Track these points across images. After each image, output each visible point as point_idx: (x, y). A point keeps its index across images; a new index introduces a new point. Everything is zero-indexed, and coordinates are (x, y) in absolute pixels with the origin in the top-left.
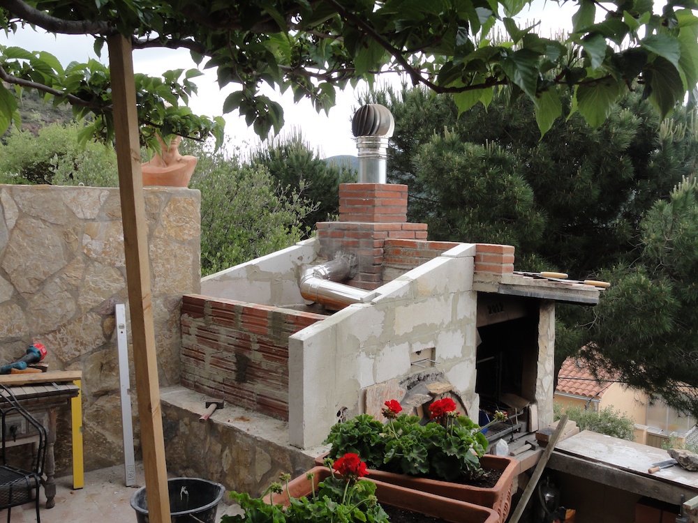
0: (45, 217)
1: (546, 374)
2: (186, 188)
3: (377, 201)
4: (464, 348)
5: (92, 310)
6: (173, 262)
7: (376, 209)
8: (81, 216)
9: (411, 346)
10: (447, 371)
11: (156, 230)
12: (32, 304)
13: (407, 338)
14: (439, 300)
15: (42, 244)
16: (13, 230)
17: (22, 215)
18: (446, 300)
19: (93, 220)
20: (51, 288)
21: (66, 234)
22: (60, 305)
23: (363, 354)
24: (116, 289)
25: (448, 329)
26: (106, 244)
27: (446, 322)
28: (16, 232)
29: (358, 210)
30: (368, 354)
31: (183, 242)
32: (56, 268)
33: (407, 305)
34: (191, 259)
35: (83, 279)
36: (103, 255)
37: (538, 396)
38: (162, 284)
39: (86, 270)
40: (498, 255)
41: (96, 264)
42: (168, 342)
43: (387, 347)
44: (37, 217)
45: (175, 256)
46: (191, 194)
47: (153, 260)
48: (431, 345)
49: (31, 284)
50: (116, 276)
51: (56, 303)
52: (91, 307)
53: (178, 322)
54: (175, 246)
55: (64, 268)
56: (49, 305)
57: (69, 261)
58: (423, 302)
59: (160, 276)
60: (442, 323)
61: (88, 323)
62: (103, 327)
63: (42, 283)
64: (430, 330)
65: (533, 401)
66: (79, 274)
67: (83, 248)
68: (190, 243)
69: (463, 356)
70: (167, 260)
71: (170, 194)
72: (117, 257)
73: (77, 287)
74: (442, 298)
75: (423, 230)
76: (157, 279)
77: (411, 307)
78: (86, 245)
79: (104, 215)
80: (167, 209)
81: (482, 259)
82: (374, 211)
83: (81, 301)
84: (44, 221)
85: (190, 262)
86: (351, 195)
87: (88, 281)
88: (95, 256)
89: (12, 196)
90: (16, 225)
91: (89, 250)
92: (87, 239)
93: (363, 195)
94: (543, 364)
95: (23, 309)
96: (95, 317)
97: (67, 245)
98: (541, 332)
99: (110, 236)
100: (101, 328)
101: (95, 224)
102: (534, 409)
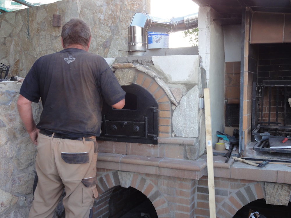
0: (88, 7)
11: (123, 7)
17: (82, 8)
21: (93, 14)
22: (92, 43)
24: (108, 36)
31: (133, 12)
36: (104, 21)
38: (125, 33)
39: (99, 28)
41: (102, 25)
50: (109, 30)
52: (100, 44)
59: (124, 29)
61: (100, 51)
70: (127, 21)
72: (109, 21)
79: (105, 3)
83: (98, 42)
87: (99, 33)
91: (100, 19)
92: (99, 15)
96: (102, 48)
97: (94, 18)
99: (106, 13)
101: (102, 8)
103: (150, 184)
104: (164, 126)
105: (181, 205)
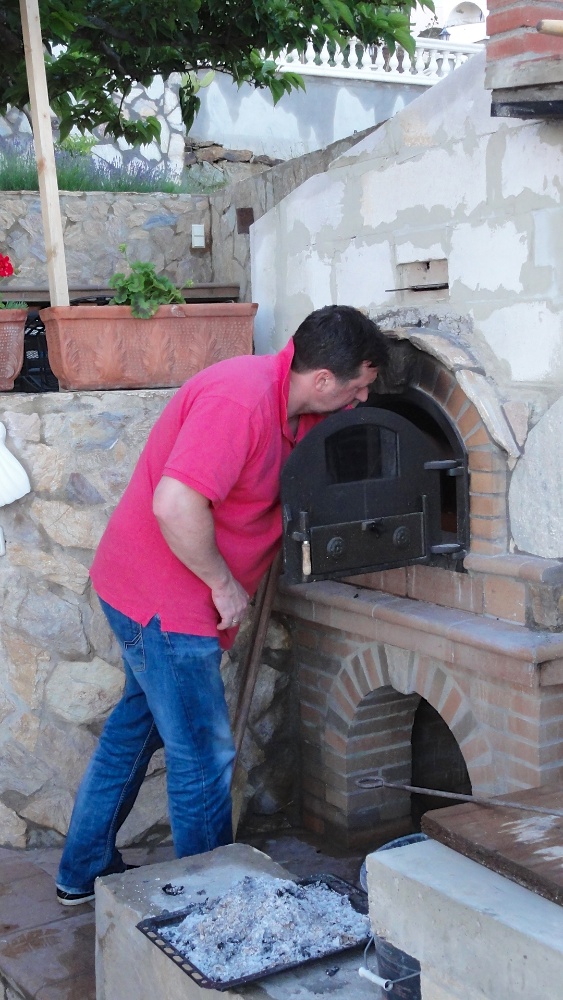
4: (529, 269)
9: (394, 250)
10: (483, 317)
18: (469, 151)
23: (315, 254)
25: (476, 219)
27: (473, 205)
30: (321, 256)
43: (352, 246)
58: (416, 159)
64: (436, 221)
69: (527, 290)
74: (460, 148)
77: (392, 170)
103: (454, 690)
104: (481, 517)
105: (519, 761)
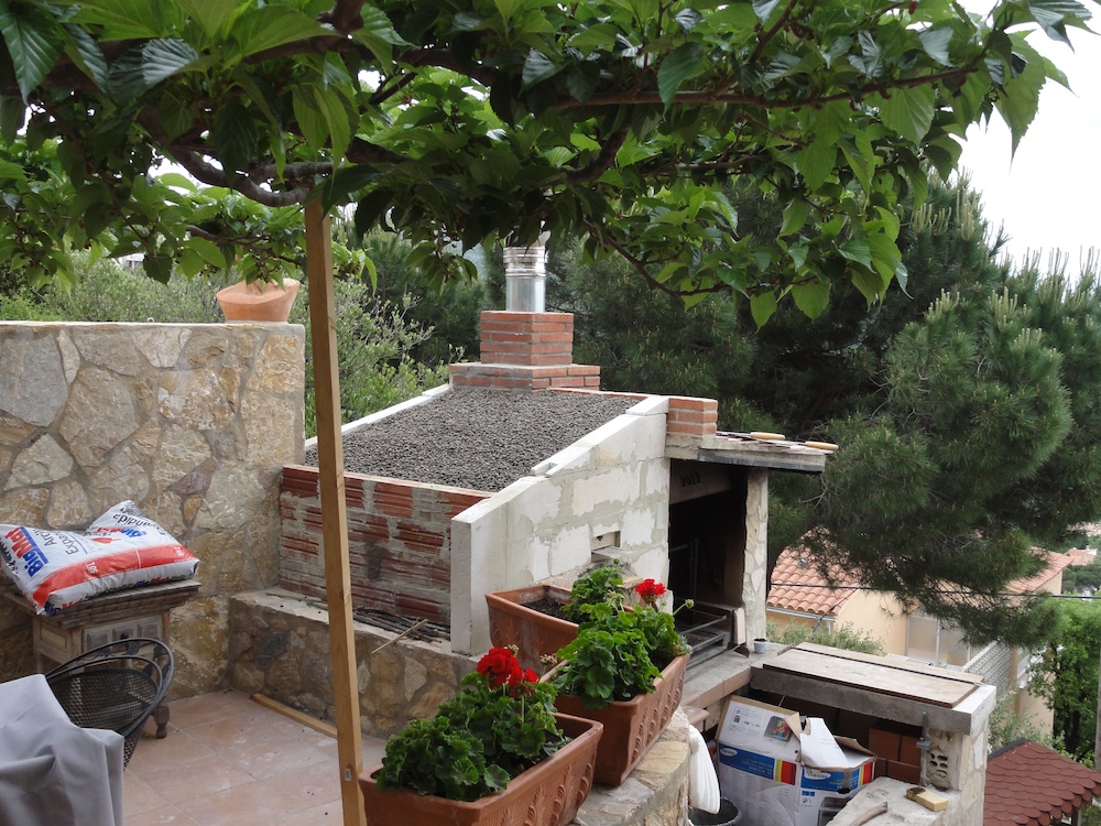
0: (113, 366)
1: (756, 567)
2: (286, 323)
3: (535, 337)
4: (655, 531)
5: (169, 488)
6: (270, 423)
7: (533, 348)
8: (156, 363)
9: (591, 529)
10: (634, 561)
11: (250, 380)
12: (95, 482)
13: (588, 519)
14: (625, 470)
15: (108, 402)
16: (72, 384)
17: (85, 364)
18: (633, 471)
19: (172, 368)
20: (118, 460)
21: (138, 389)
22: (130, 482)
23: (537, 539)
24: (199, 460)
25: (635, 508)
26: (187, 401)
27: (633, 499)
28: (77, 387)
29: (508, 349)
30: (542, 540)
31: (282, 396)
32: (125, 433)
33: (587, 478)
34: (293, 418)
35: (159, 447)
36: (184, 415)
37: (746, 597)
38: (257, 452)
39: (162, 435)
40: (697, 412)
41: (175, 427)
42: (264, 529)
43: (564, 530)
44: (102, 367)
45: (273, 415)
46: (293, 330)
47: (245, 420)
48: (614, 528)
49: (94, 454)
50: (199, 443)
51: (125, 479)
52: (168, 484)
53: (276, 503)
54: (272, 402)
55: (135, 433)
56: (116, 483)
57: (141, 424)
58: (606, 473)
59: (254, 441)
60: (628, 500)
61: (165, 505)
62: (183, 511)
63: (108, 453)
64: (613, 509)
65: (740, 604)
66: (152, 440)
67: (159, 406)
68: (292, 397)
69: (654, 542)
70: (263, 420)
71: (267, 332)
72: (201, 417)
73: (151, 458)
74: (628, 468)
75: (595, 375)
76: (251, 446)
77: (592, 479)
78: (163, 402)
79: (185, 361)
80: (263, 352)
81: (677, 417)
82: (530, 350)
83: (156, 477)
84: (111, 371)
85: (291, 422)
86: (498, 327)
87: (165, 450)
88: (174, 417)
89: (72, 339)
90: (77, 378)
91: (166, 409)
92: (163, 395)
93: (515, 328)
94: (752, 553)
95: (85, 488)
96: (173, 497)
97: (139, 403)
98: (749, 511)
99: (192, 390)
100: (180, 512)
101: (174, 374)
102: (740, 613)
